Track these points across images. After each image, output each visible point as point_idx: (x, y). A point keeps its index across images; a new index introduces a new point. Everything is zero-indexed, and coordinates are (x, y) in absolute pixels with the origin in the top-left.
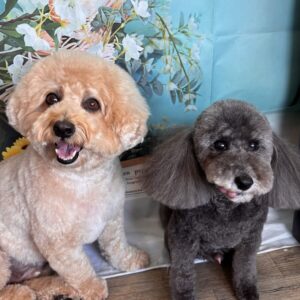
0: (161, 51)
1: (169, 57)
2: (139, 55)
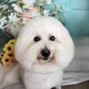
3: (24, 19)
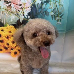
3: (13, 5)
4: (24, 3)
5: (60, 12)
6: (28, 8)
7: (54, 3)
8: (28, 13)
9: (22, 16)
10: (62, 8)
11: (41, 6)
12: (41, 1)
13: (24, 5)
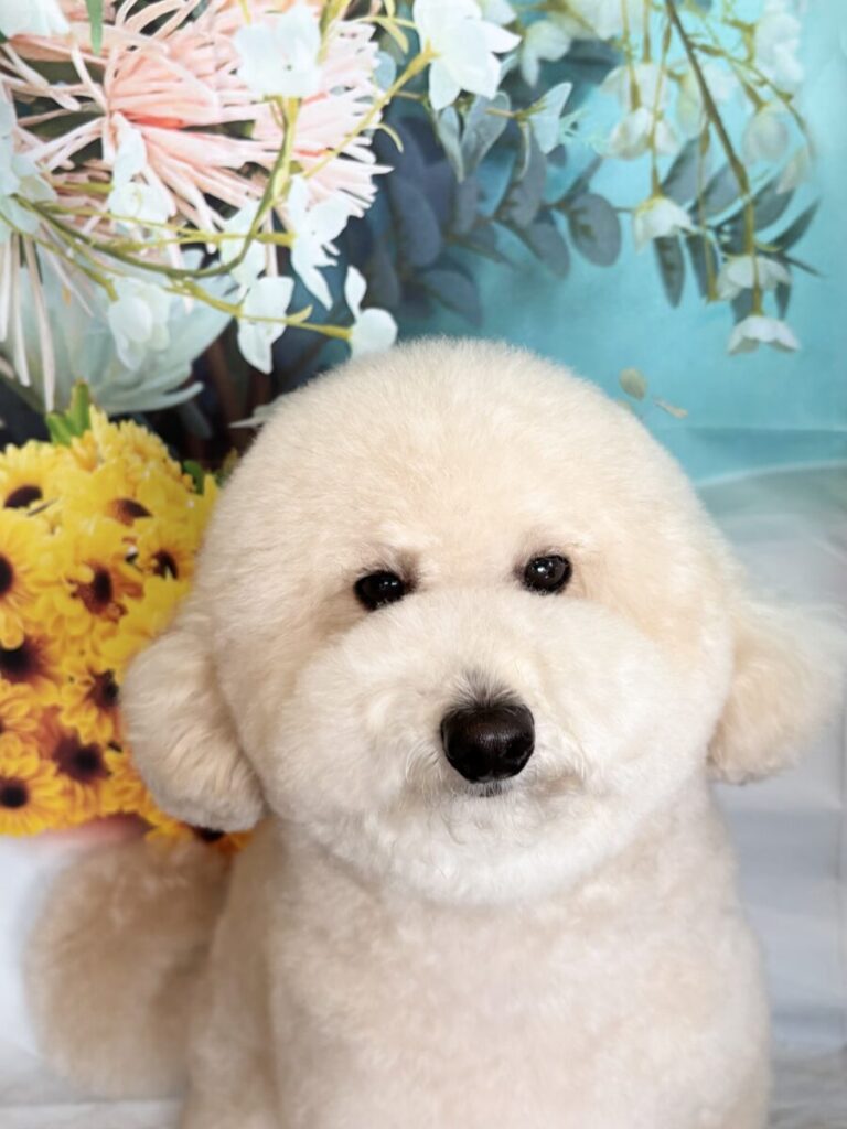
0: (608, 45)
1: (645, 74)
2: (497, 71)
3: (126, 151)
4: (277, 99)
5: (769, 187)
6: (343, 156)
7: (671, 75)
8: (342, 224)
9: (262, 274)
10: (784, 135)
11: (502, 126)
12: (501, 56)
13: (285, 126)
